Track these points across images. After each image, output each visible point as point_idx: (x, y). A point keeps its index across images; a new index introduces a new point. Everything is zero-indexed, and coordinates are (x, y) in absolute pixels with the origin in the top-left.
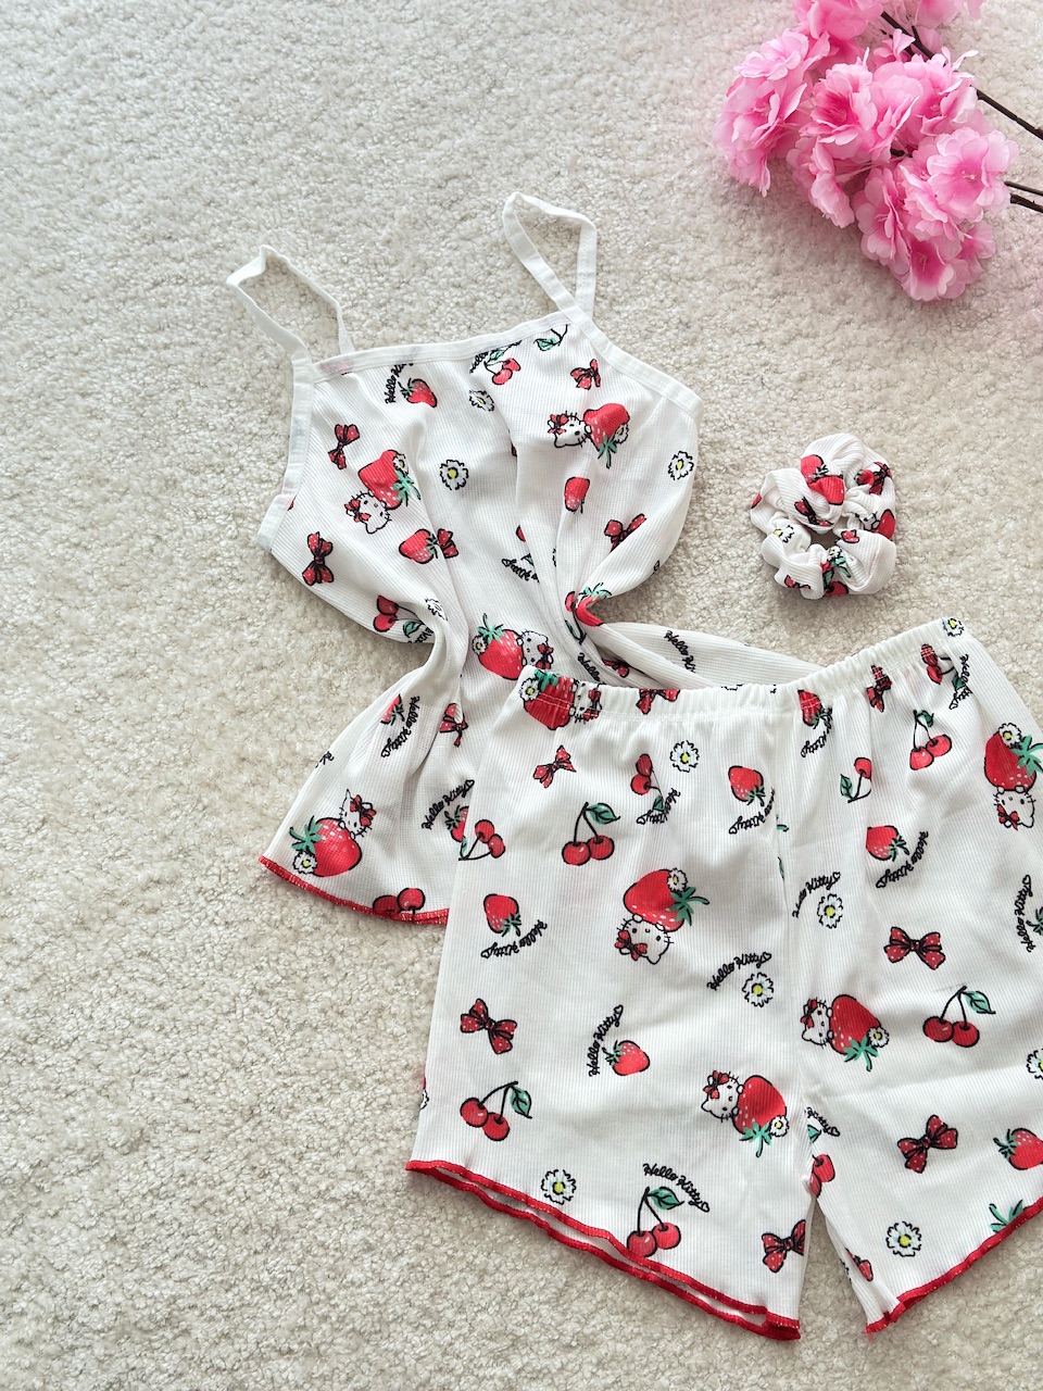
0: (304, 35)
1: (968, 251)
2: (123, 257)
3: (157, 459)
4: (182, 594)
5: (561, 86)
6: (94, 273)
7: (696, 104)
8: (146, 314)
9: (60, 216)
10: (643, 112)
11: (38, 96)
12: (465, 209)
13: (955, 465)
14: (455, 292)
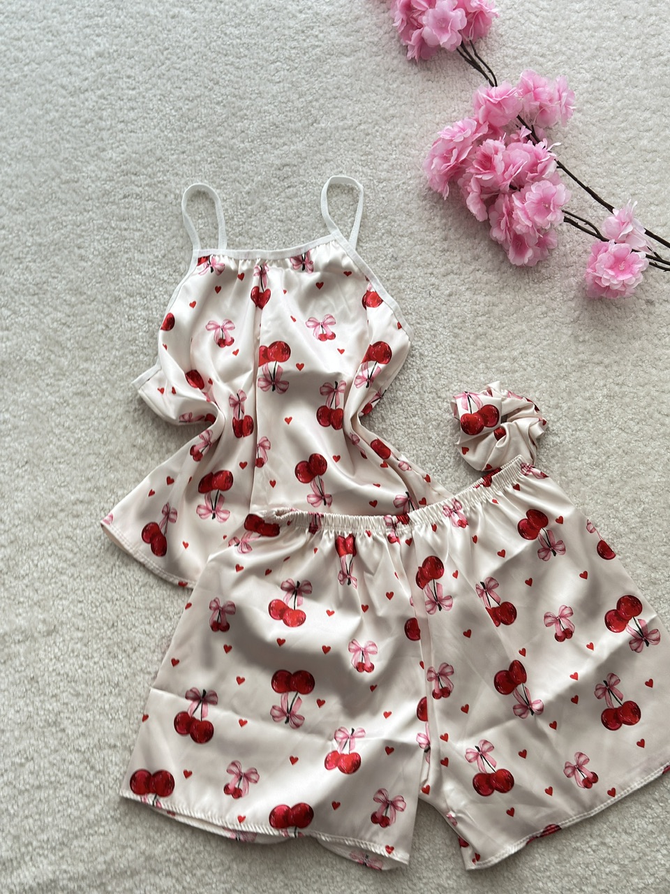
0: (221, 80)
1: (542, 244)
2: (110, 181)
3: (112, 286)
4: (115, 357)
5: (349, 128)
6: (93, 186)
7: (417, 148)
8: (117, 211)
9: (80, 154)
10: (390, 147)
11: (78, 92)
12: (291, 182)
13: (521, 350)
14: (279, 224)
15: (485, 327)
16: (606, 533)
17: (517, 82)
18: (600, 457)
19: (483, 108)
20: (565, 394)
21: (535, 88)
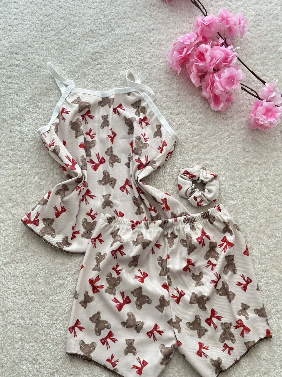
0: (63, 6)
1: (228, 100)
2: (3, 57)
5: (130, 34)
7: (165, 46)
8: (6, 73)
10: (151, 45)
12: (99, 62)
13: (216, 155)
14: (92, 84)
15: (198, 142)
16: (258, 253)
17: (217, 14)
18: (255, 212)
19: (200, 27)
20: (238, 179)
21: (227, 18)
